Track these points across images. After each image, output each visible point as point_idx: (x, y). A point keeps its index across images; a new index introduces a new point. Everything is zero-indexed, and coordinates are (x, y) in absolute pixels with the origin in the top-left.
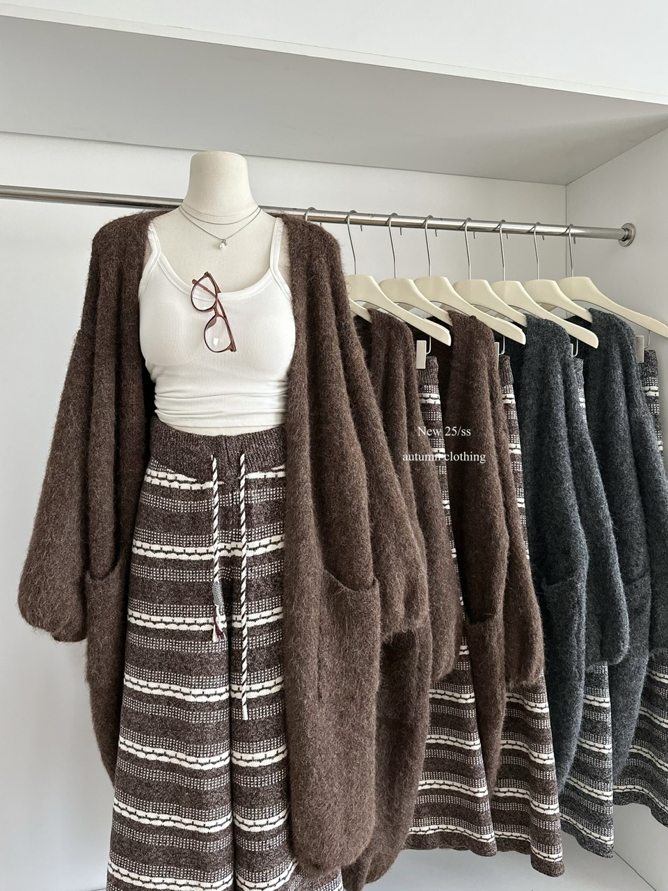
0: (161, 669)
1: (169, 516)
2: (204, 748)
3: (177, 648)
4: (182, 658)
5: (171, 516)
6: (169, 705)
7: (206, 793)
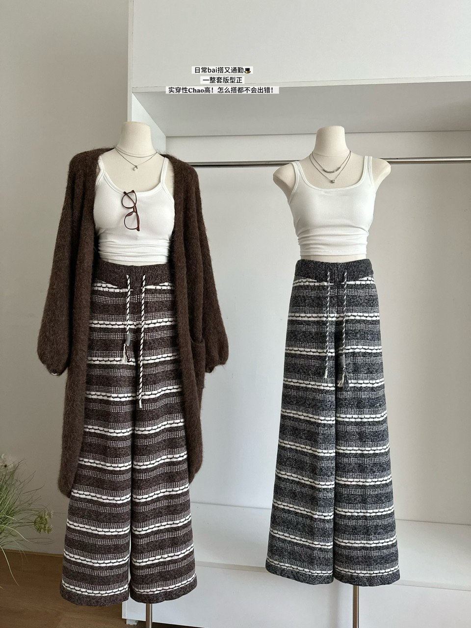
0: (97, 385)
1: (102, 306)
2: (118, 425)
3: (105, 374)
4: (107, 378)
5: (104, 305)
6: (100, 403)
7: (119, 448)
